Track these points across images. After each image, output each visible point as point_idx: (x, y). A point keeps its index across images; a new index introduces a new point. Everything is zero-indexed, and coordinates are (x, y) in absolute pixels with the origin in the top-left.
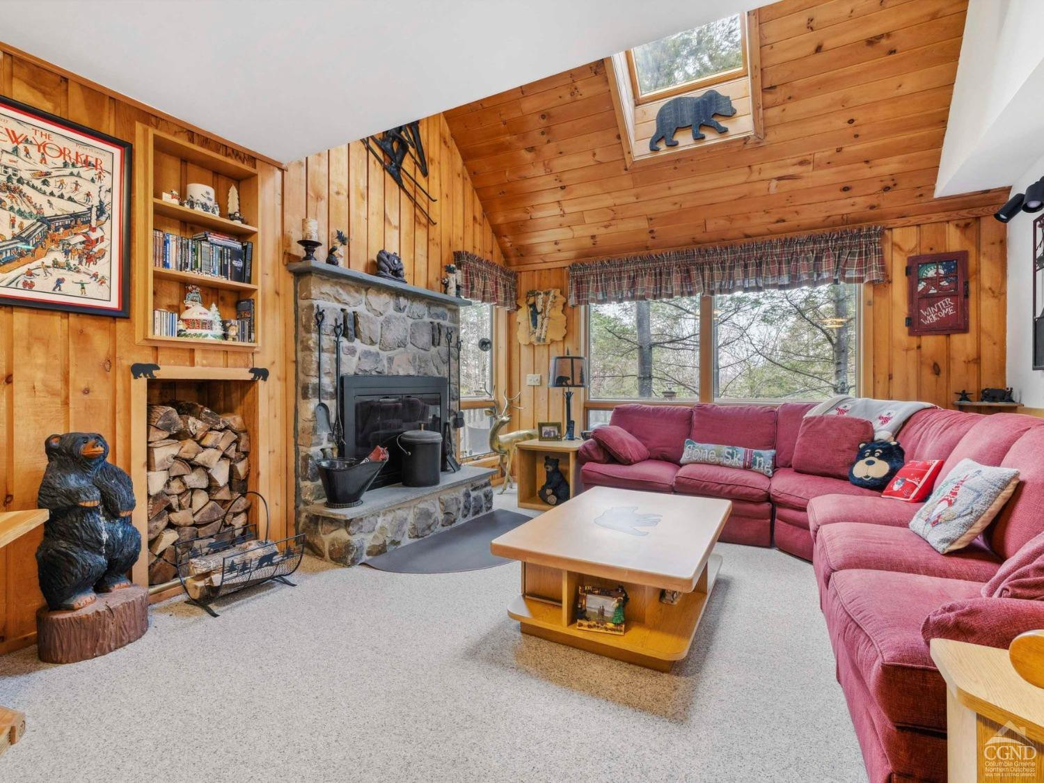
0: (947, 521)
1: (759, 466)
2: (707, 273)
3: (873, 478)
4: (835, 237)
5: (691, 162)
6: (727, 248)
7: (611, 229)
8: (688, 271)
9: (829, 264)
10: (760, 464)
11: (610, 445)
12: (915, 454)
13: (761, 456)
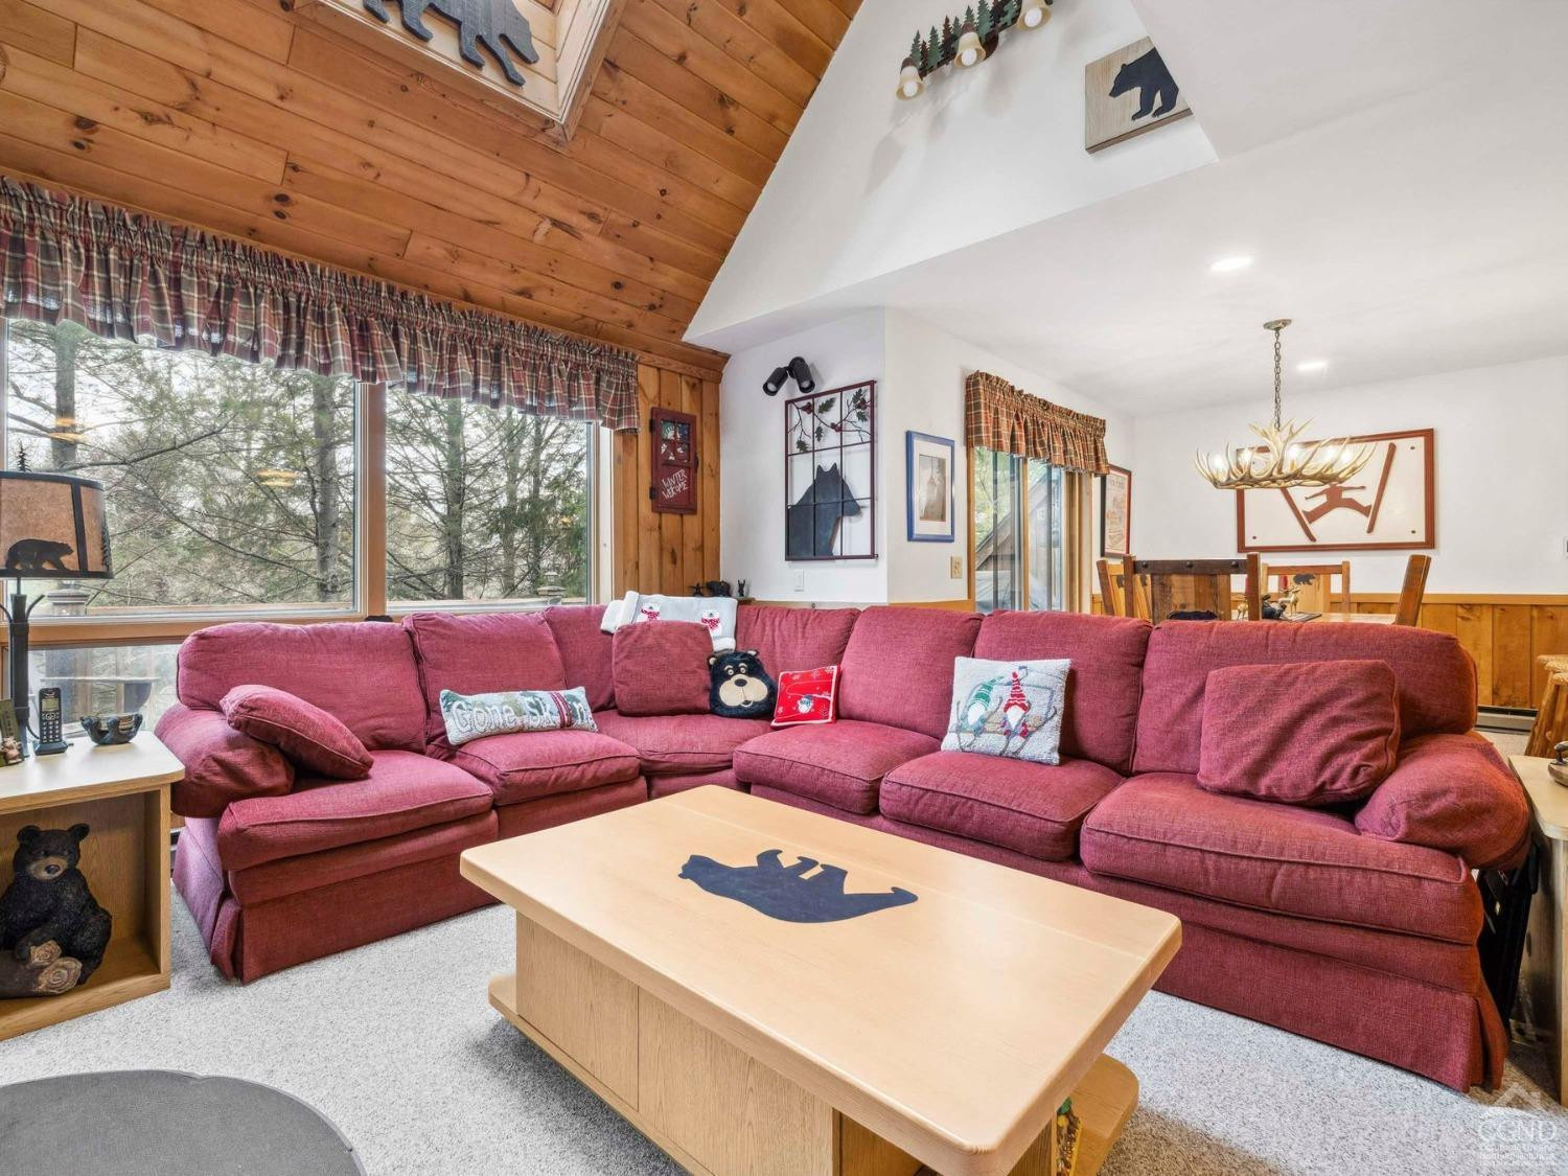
0: (1038, 728)
1: (582, 718)
3: (755, 703)
5: (441, 98)
6: (439, 305)
10: (582, 714)
13: (574, 699)
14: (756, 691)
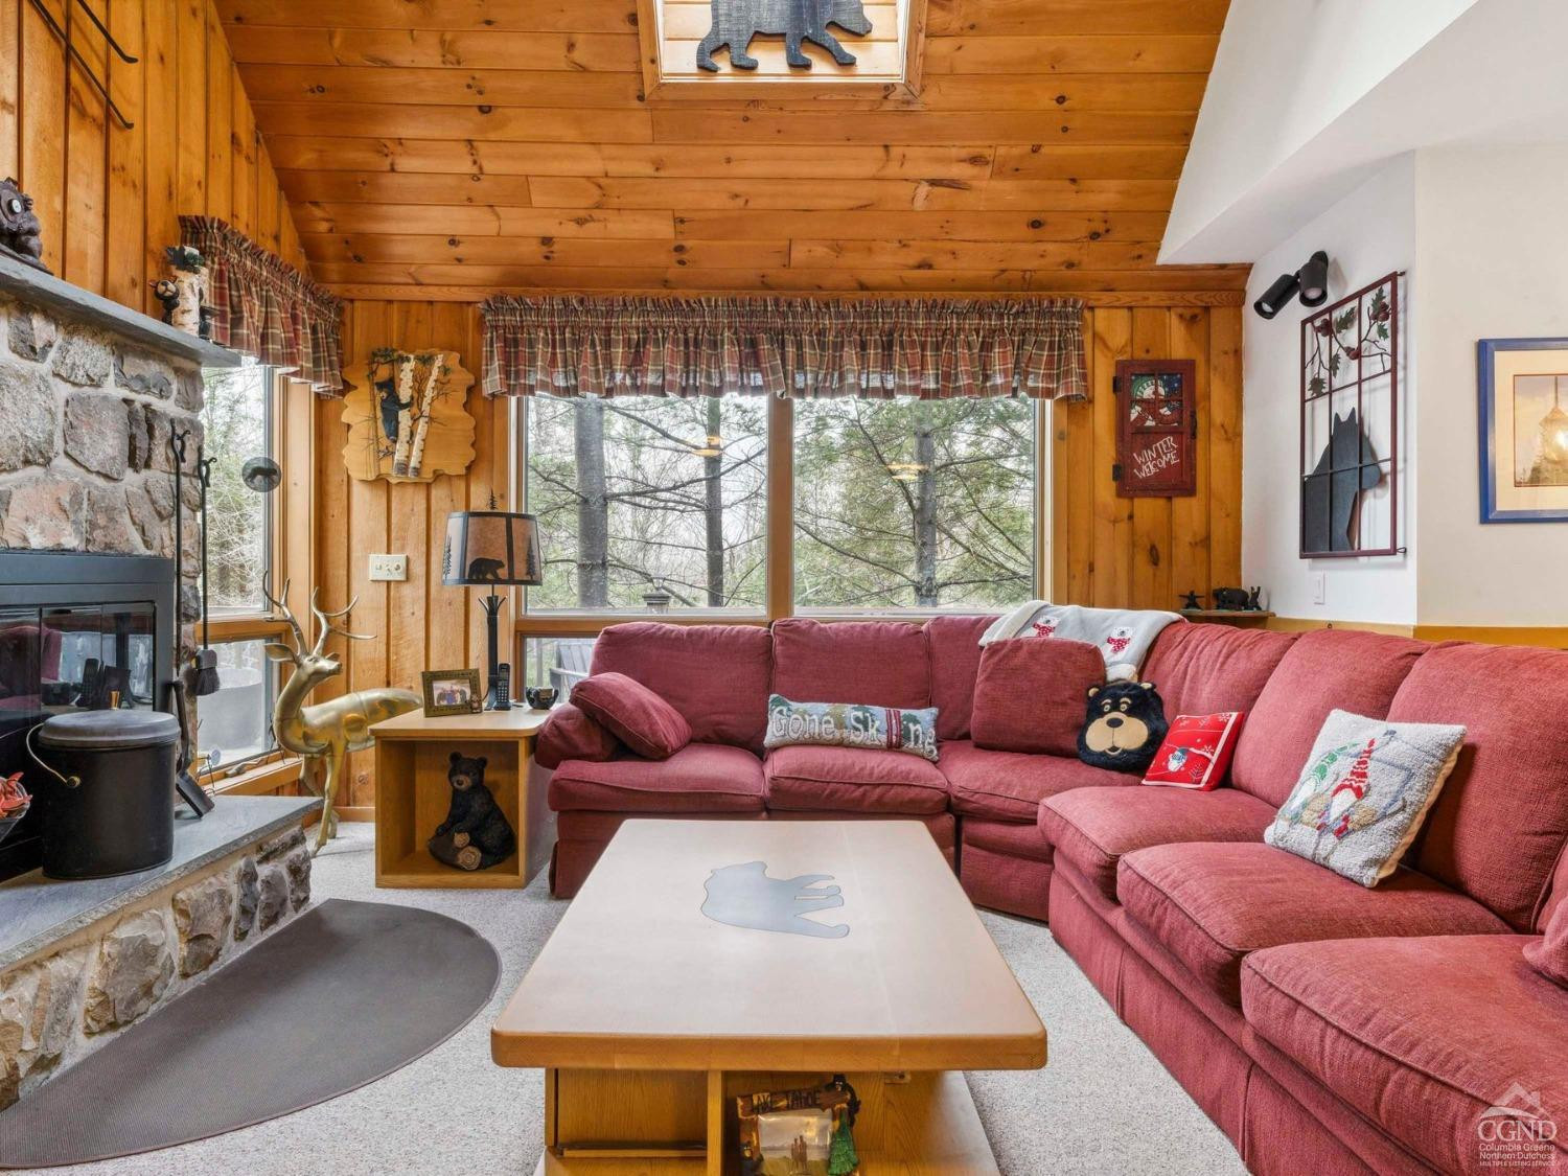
0: (1364, 826)
1: (916, 742)
2: (791, 350)
3: (1124, 751)
4: (1014, 310)
5: (779, 113)
6: (827, 306)
7: (591, 229)
8: (753, 343)
9: (1005, 358)
10: (917, 737)
11: (618, 717)
12: (1182, 705)
13: (915, 721)
14: (1133, 733)
